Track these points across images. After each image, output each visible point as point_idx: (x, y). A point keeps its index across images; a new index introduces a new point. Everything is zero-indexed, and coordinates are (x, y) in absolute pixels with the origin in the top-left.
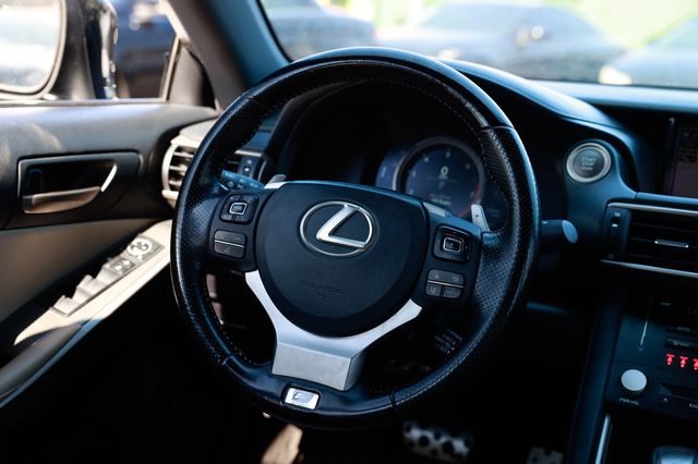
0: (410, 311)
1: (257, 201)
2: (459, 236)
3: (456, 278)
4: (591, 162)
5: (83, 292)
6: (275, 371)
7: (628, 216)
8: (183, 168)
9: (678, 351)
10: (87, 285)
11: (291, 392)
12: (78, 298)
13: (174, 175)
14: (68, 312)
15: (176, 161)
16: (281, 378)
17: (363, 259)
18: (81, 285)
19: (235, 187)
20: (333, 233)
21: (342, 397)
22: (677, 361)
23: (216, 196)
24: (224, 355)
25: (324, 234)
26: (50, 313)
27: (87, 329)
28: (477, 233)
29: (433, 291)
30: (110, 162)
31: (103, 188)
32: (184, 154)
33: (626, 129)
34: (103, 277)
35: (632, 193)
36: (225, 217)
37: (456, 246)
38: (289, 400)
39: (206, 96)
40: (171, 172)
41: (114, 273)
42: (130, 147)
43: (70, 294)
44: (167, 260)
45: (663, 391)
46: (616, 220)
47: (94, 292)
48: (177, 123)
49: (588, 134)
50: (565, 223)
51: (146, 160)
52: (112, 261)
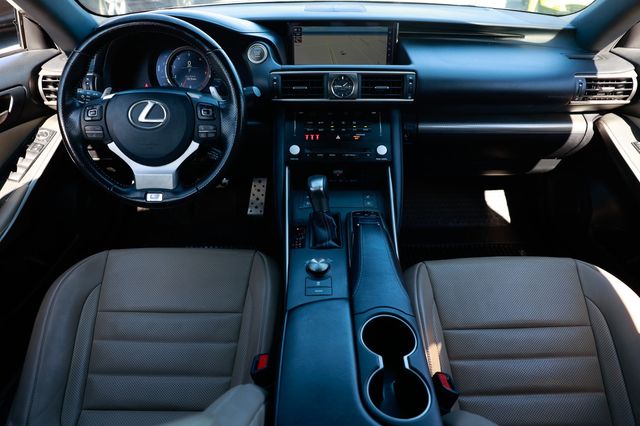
0: (194, 146)
1: (101, 107)
2: (208, 107)
3: (212, 127)
4: (259, 53)
5: (21, 166)
6: (138, 187)
7: (280, 78)
8: (51, 88)
9: (310, 133)
10: (22, 163)
11: (149, 195)
12: (20, 170)
13: (47, 92)
14: (18, 179)
15: (45, 85)
16: (141, 190)
17: (165, 127)
18: (19, 163)
19: (85, 97)
20: (147, 117)
21: (174, 192)
22: (310, 137)
23: (77, 108)
24: (110, 186)
25: (142, 118)
26: (8, 182)
27: (32, 186)
28: (216, 104)
29: (202, 136)
30: (8, 95)
31: (10, 110)
32: (49, 80)
33: (270, 33)
34: (29, 156)
35: (279, 66)
36: (87, 119)
37: (208, 112)
38: (149, 199)
39: (48, 42)
40: (44, 91)
41: (34, 153)
42: (16, 83)
43: (15, 170)
44: (61, 138)
45: (307, 151)
46: (275, 81)
47: (28, 165)
48: (38, 62)
49: (253, 40)
50: (254, 88)
51: (28, 88)
52: (31, 147)
